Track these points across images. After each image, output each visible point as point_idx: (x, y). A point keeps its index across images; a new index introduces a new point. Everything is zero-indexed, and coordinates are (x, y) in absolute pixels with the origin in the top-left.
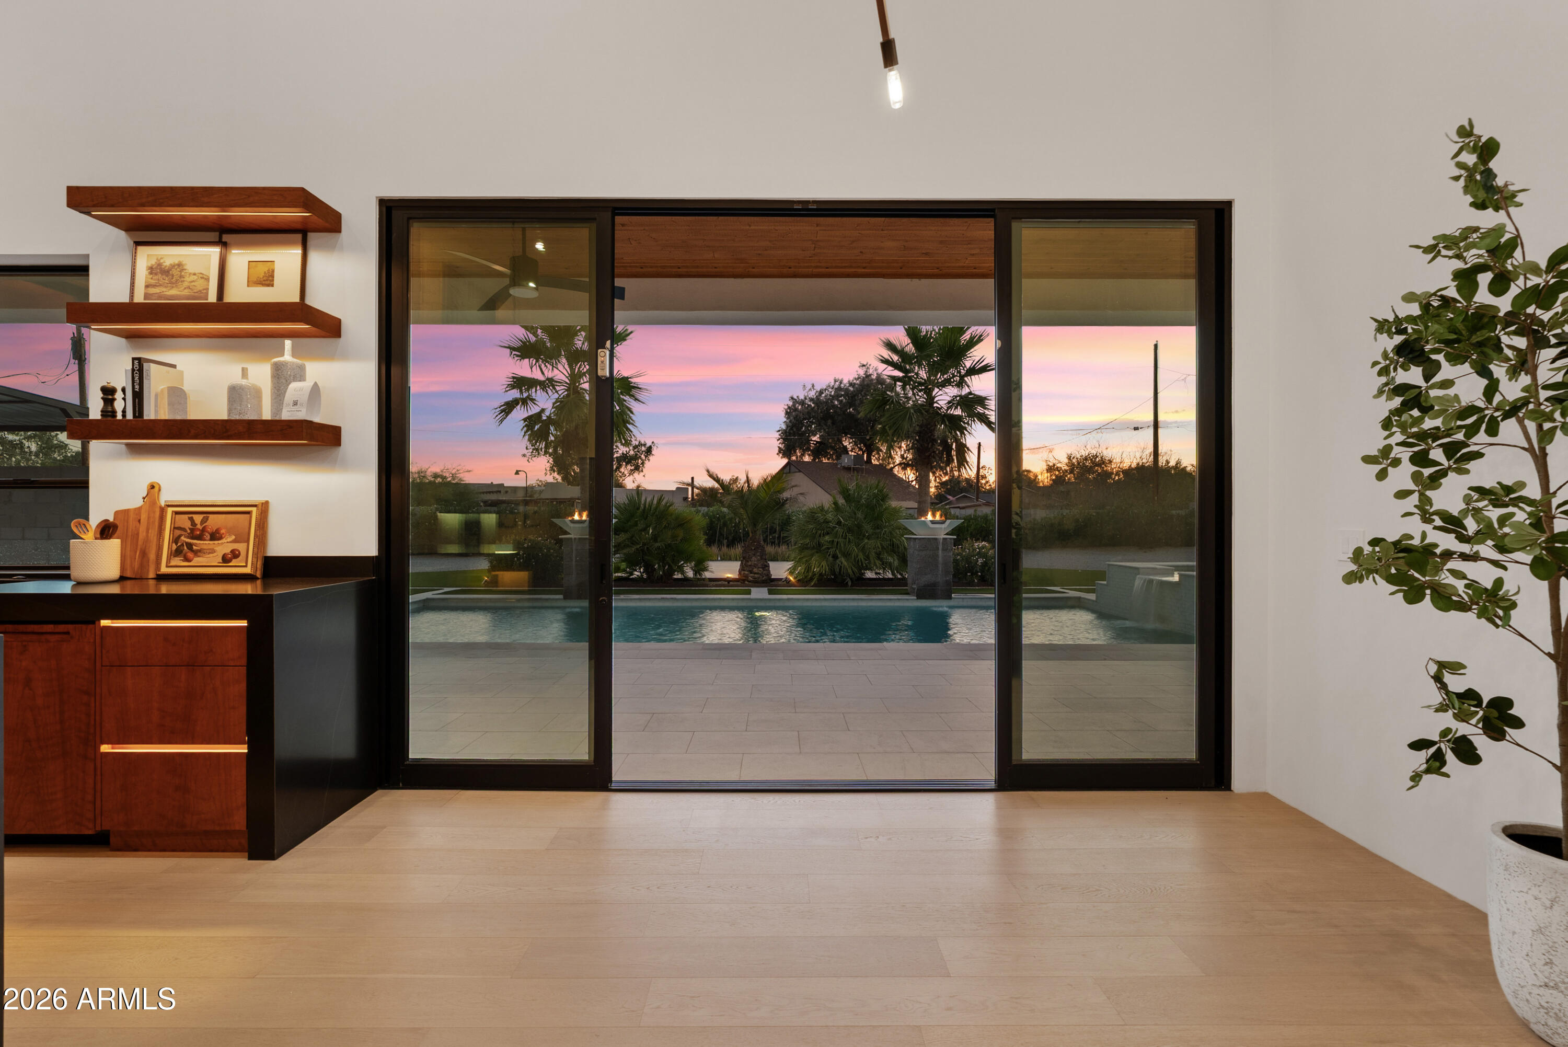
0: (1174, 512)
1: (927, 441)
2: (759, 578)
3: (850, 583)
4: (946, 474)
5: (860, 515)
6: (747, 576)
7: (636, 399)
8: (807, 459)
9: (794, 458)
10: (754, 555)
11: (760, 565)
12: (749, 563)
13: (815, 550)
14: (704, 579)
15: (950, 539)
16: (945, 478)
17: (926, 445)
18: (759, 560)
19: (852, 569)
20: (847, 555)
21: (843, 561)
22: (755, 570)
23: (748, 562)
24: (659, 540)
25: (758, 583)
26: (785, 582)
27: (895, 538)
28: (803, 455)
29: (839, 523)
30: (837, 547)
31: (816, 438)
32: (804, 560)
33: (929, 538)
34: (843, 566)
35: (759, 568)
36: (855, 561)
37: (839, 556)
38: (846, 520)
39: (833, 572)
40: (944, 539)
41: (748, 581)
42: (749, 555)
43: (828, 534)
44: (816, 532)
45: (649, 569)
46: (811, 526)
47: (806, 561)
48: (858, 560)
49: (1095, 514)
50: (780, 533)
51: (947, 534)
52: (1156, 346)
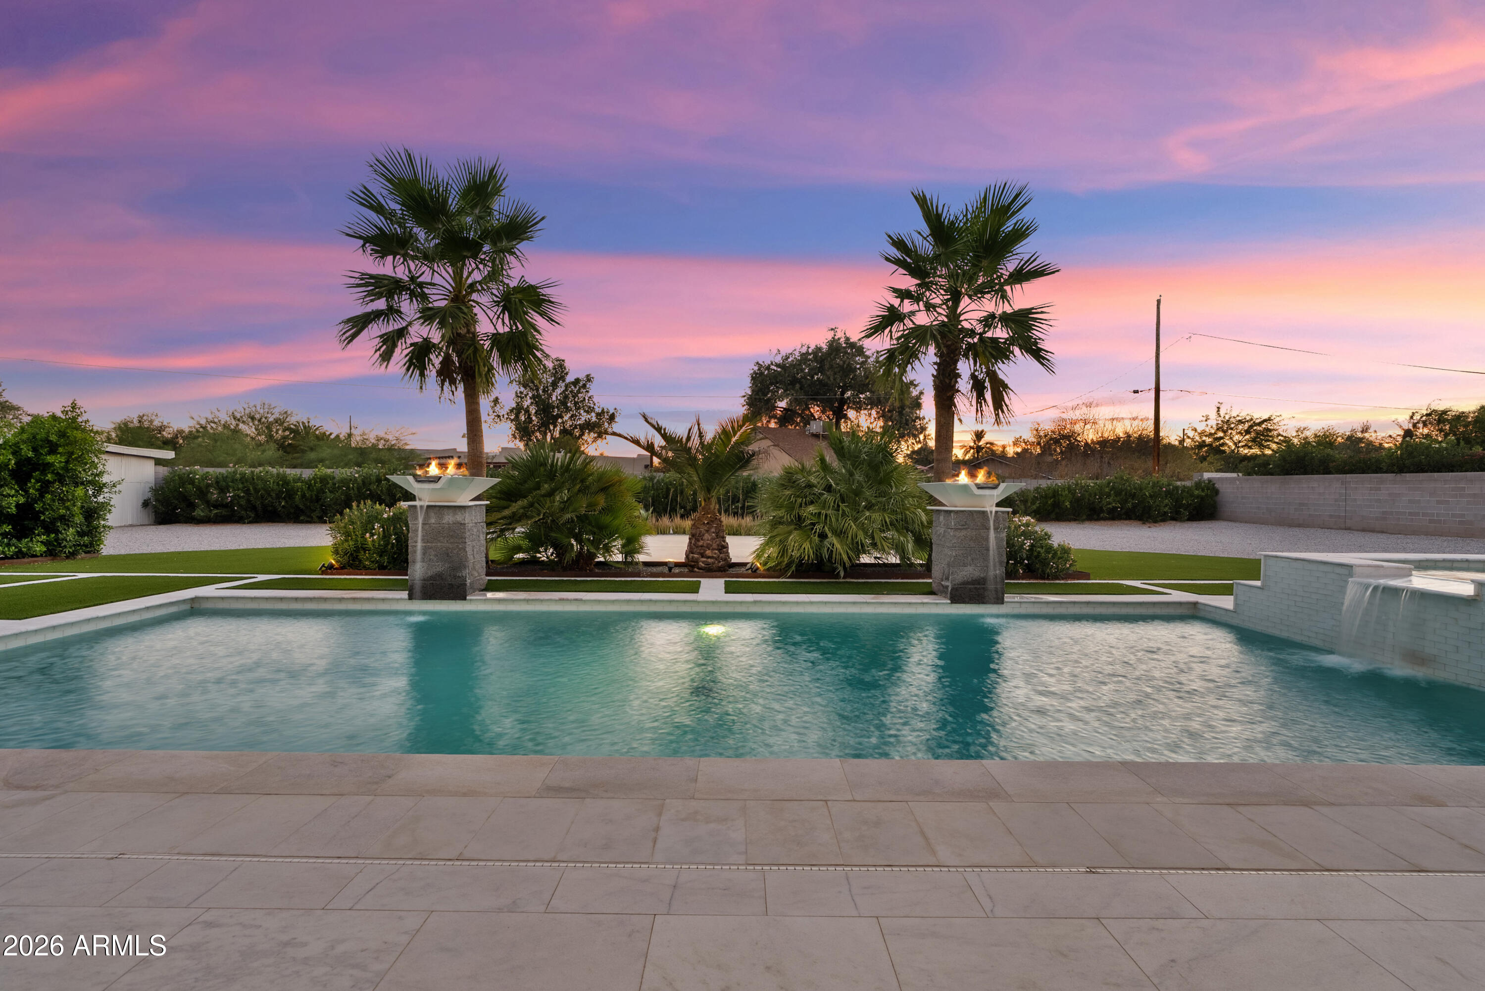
0: (1179, 483)
1: (950, 375)
2: (713, 563)
3: (842, 574)
4: (919, 442)
5: (858, 477)
6: (697, 561)
7: (551, 320)
8: (772, 425)
9: (759, 425)
10: (707, 531)
11: (715, 546)
12: (701, 543)
13: (793, 527)
14: (637, 563)
15: (1003, 512)
16: (917, 447)
17: (947, 381)
18: (713, 539)
19: (848, 554)
20: (840, 534)
21: (833, 539)
22: (708, 553)
23: (699, 541)
24: (570, 511)
25: (711, 572)
26: (750, 571)
27: (908, 509)
28: (769, 422)
29: (829, 489)
30: (826, 523)
31: (782, 404)
32: (778, 539)
33: (970, 511)
34: (834, 550)
35: (713, 549)
36: (853, 544)
37: (830, 535)
38: (837, 484)
39: (818, 556)
40: (996, 512)
41: (699, 568)
42: (701, 532)
43: (812, 503)
44: (796, 501)
45: (561, 549)
46: (787, 492)
47: (780, 541)
48: (857, 543)
49: (1092, 485)
50: (744, 501)
51: (998, 505)
52: (1159, 302)
